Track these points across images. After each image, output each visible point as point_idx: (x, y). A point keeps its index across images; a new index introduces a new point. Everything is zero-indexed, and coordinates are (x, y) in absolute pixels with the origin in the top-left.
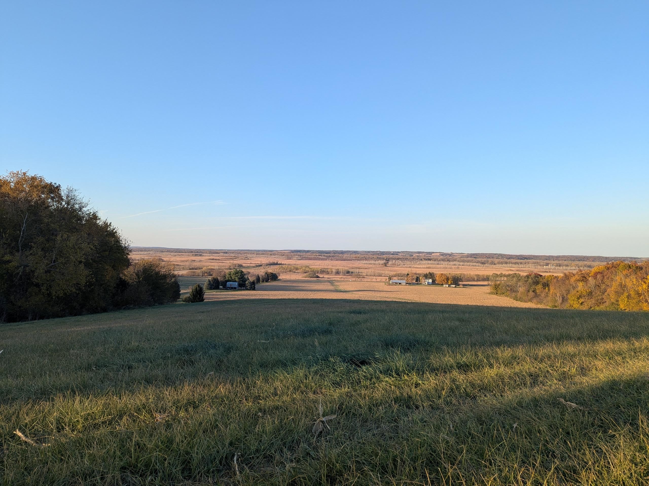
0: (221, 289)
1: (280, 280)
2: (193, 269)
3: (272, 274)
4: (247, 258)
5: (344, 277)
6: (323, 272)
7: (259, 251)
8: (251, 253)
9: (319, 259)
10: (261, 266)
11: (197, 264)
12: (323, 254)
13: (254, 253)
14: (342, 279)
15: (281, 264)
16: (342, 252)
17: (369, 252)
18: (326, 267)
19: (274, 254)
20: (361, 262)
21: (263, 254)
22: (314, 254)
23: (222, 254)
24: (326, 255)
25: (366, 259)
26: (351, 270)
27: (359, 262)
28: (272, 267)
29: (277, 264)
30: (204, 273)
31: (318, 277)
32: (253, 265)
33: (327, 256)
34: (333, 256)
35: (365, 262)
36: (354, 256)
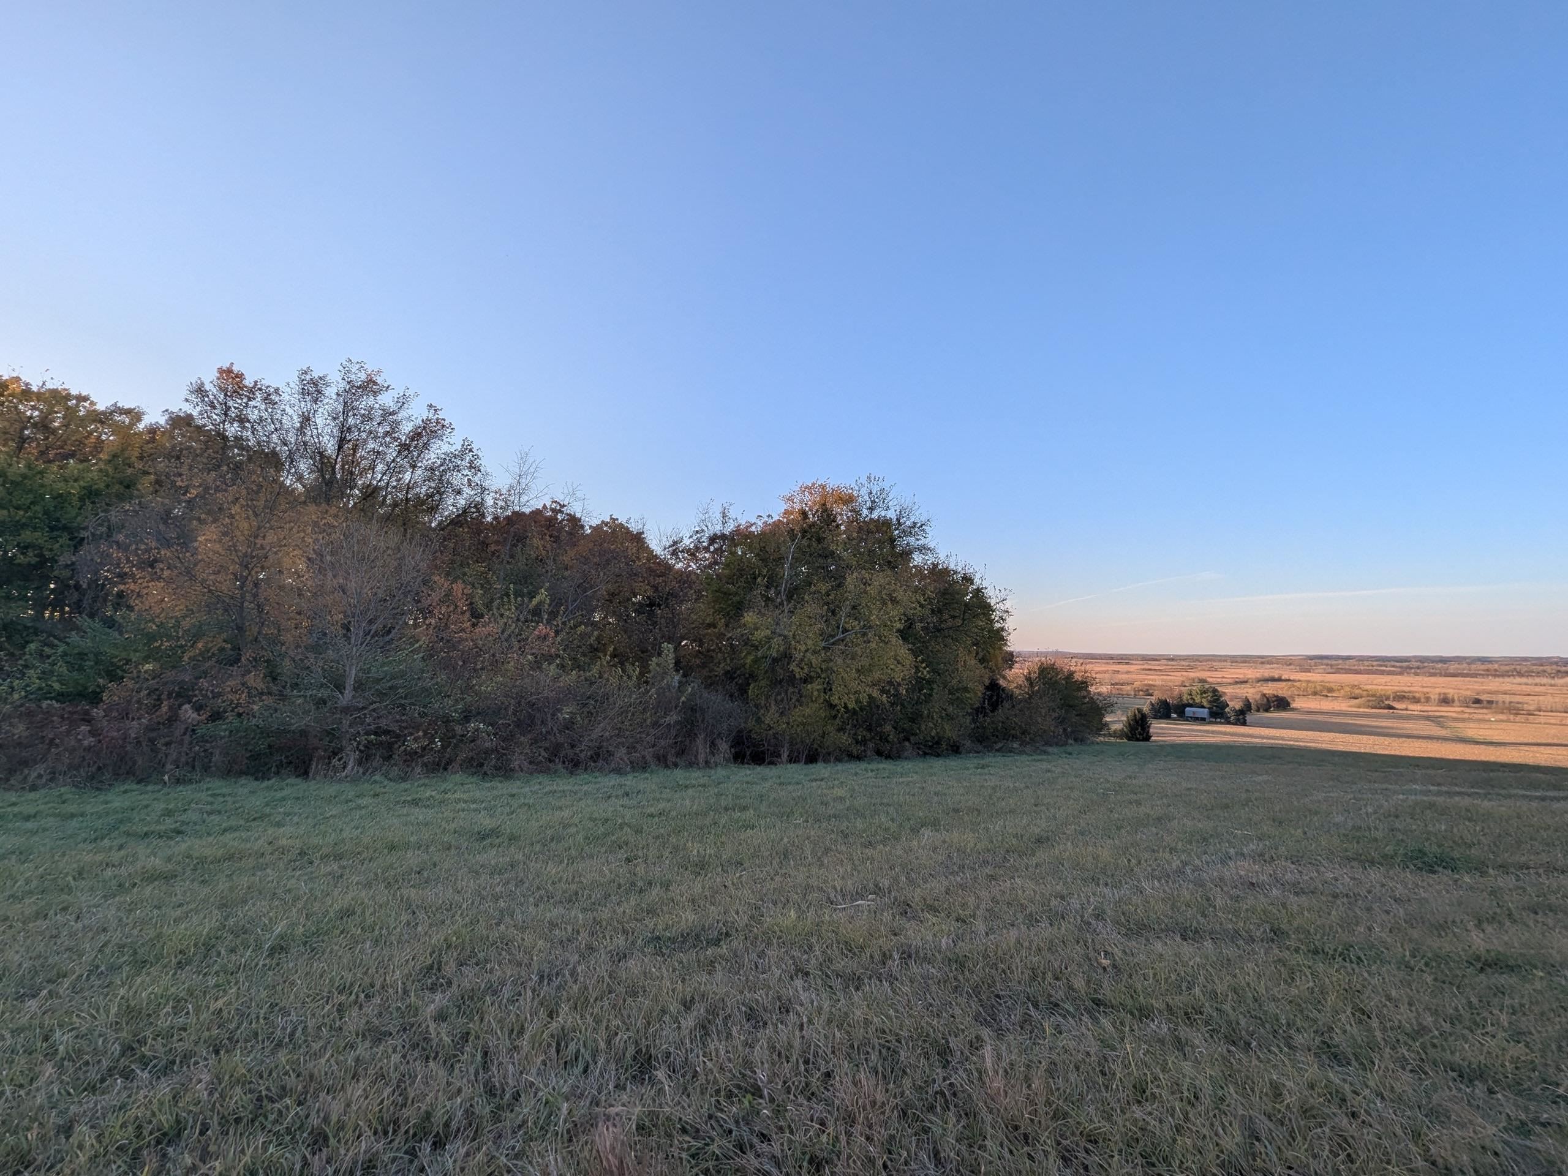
0: (1174, 719)
1: (1293, 709)
2: (1117, 684)
3: (1277, 696)
4: (1212, 669)
5: (1472, 711)
6: (1401, 697)
7: (1234, 656)
8: (1220, 661)
9: (1382, 673)
10: (1246, 682)
11: (1124, 677)
12: (1389, 664)
13: (1225, 661)
14: (1466, 716)
15: (1289, 680)
16: (1444, 660)
17: (1525, 659)
18: (1407, 689)
19: (1270, 663)
20: (1507, 679)
21: (1245, 662)
22: (1366, 663)
23: (1164, 662)
24: (1398, 664)
25: (1520, 674)
26: (1484, 697)
27: (1501, 680)
28: (1270, 684)
29: (1279, 680)
30: (1137, 691)
31: (1391, 707)
32: (1229, 681)
33: (1401, 667)
34: (1418, 668)
35: (1518, 680)
36: (1483, 667)
